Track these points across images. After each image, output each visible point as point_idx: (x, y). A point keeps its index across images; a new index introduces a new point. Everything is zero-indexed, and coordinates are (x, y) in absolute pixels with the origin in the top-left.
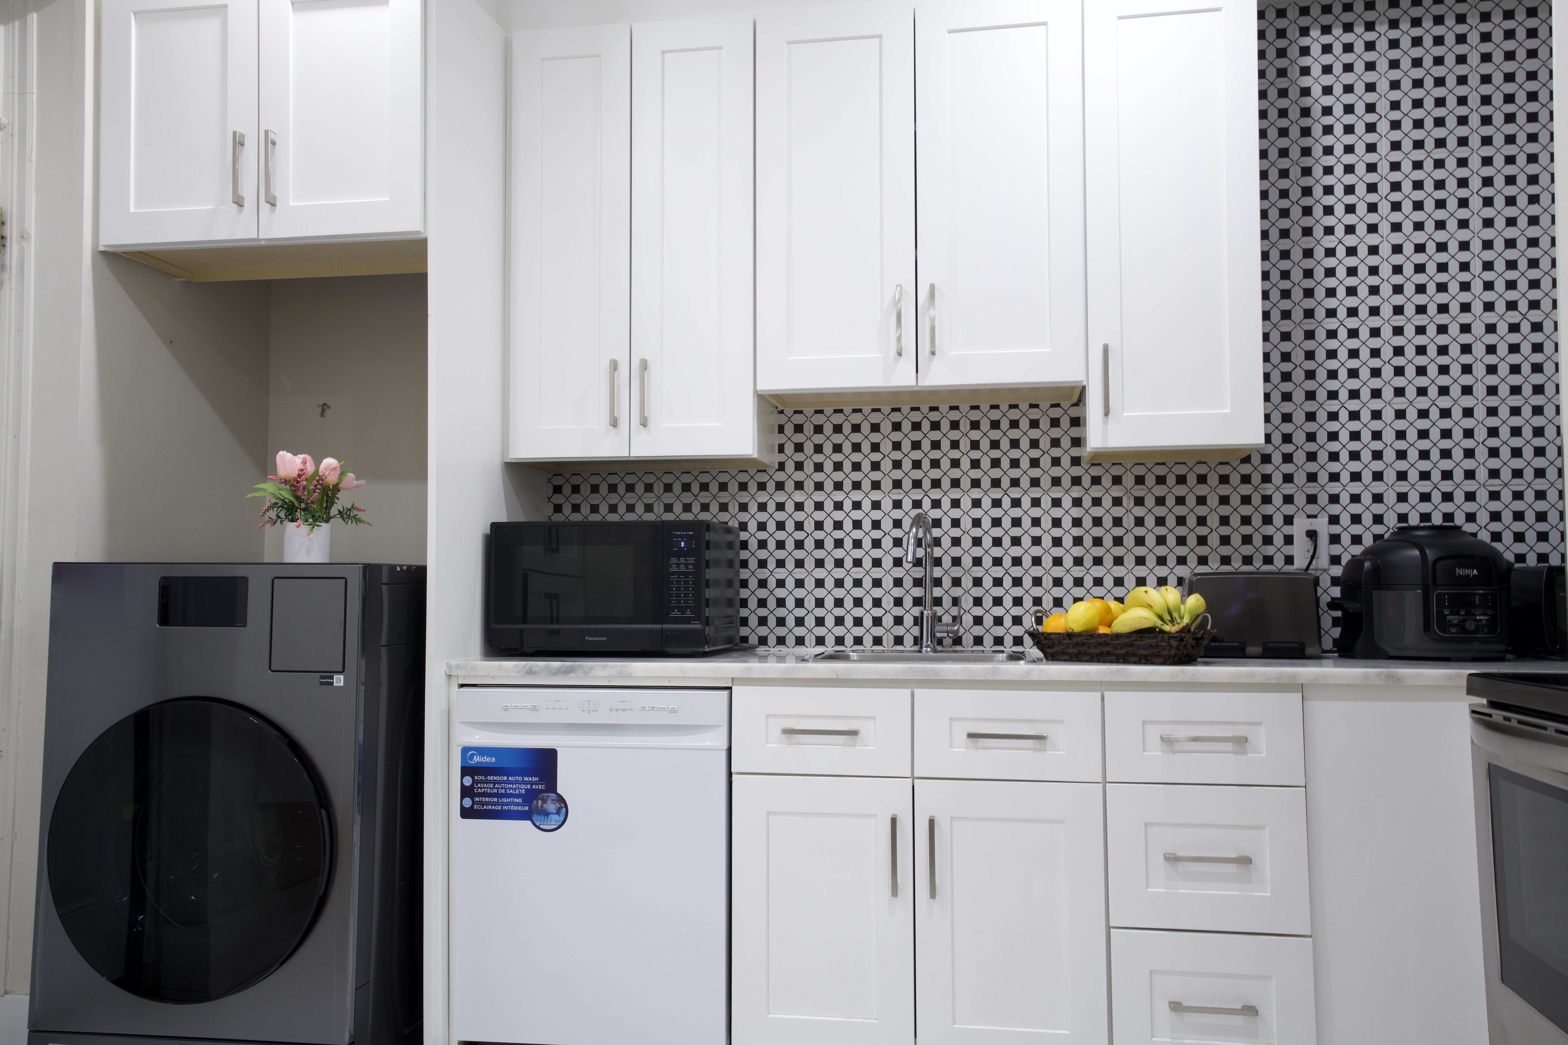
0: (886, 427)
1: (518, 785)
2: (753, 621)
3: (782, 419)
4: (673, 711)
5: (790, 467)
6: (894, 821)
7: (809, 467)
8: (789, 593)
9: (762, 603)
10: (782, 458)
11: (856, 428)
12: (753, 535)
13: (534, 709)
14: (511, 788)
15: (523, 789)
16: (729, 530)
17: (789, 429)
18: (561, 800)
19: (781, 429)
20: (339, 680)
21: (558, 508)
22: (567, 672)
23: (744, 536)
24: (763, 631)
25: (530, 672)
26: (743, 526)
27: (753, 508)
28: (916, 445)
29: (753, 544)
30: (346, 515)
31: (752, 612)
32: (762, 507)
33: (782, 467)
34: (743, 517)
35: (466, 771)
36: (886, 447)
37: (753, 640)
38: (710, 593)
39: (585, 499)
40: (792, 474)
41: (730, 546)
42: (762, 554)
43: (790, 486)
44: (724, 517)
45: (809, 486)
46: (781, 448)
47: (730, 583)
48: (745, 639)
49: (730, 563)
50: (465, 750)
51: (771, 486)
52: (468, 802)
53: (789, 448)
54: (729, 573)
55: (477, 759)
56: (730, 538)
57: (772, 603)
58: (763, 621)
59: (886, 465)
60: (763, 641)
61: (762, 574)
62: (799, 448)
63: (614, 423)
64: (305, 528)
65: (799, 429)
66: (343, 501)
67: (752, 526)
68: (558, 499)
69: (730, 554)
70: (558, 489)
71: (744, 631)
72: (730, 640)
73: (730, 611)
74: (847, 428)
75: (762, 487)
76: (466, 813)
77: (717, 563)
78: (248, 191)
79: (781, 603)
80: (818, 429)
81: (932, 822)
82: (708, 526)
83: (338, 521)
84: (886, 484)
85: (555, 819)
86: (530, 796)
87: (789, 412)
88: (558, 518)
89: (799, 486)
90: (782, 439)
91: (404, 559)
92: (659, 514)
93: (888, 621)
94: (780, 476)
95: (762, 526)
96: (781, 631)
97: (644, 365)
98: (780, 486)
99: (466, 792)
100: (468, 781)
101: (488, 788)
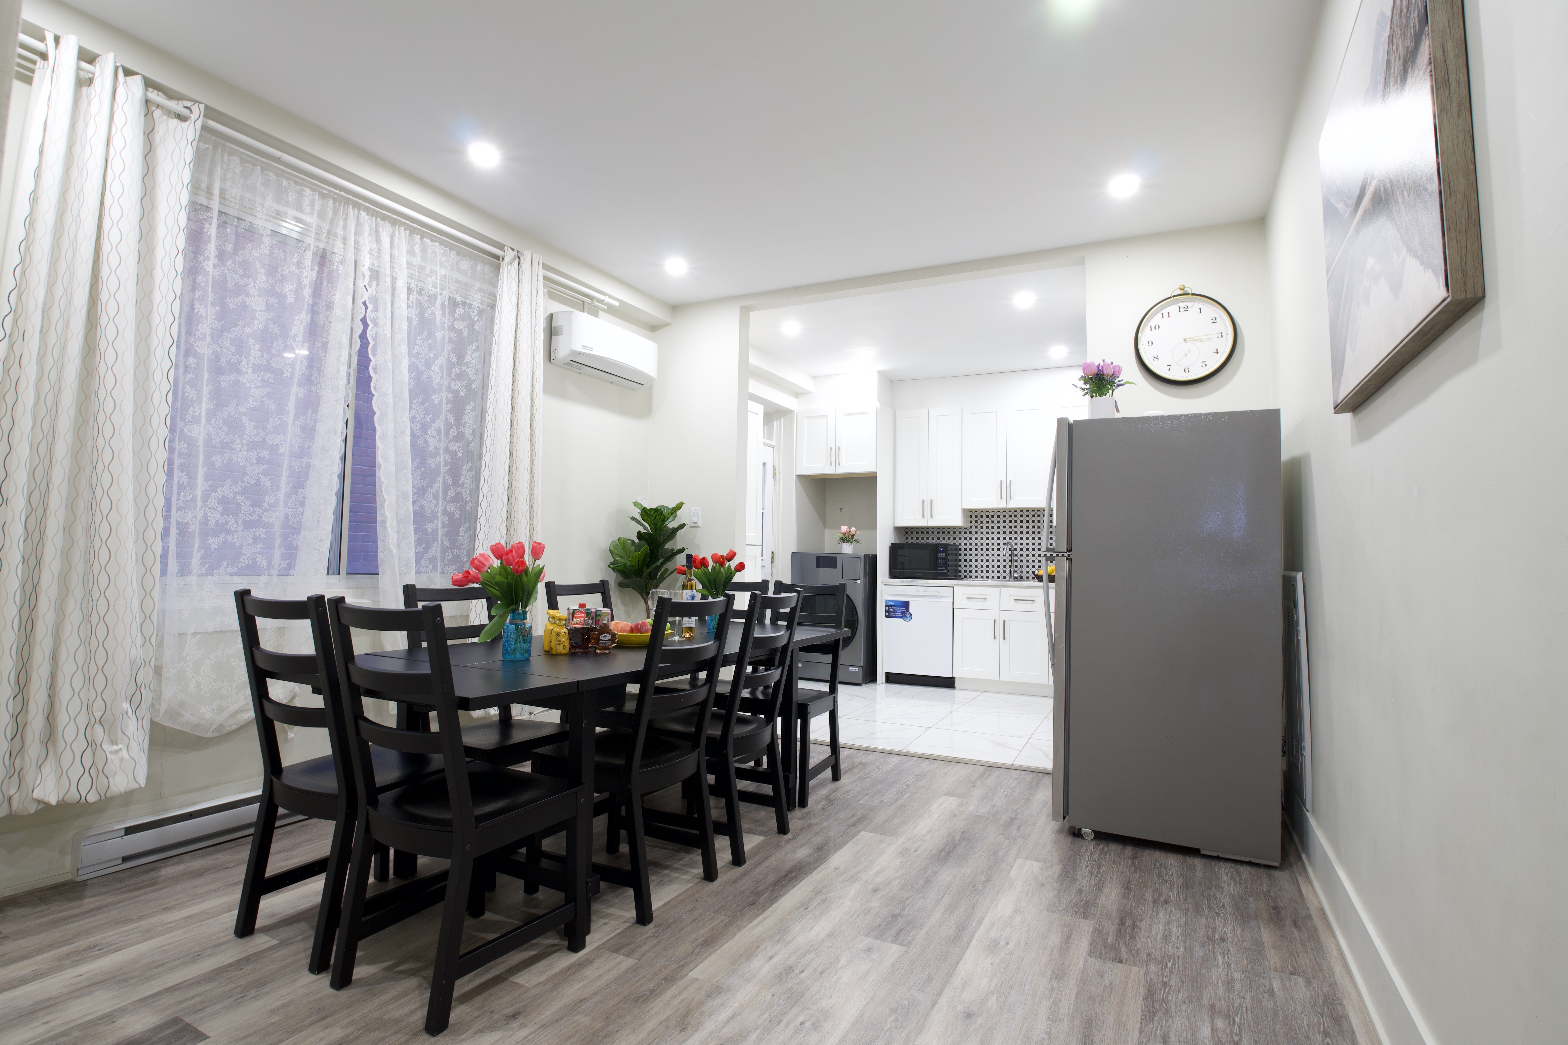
0: (1002, 516)
1: (900, 610)
2: (963, 571)
3: (971, 514)
4: (939, 592)
5: (974, 527)
6: (995, 621)
7: (979, 527)
8: (973, 563)
9: (965, 566)
10: (971, 524)
11: (993, 516)
12: (962, 547)
13: (904, 591)
14: (898, 611)
15: (901, 611)
16: (956, 545)
17: (973, 516)
18: (910, 614)
19: (971, 516)
20: (859, 582)
21: (907, 538)
22: (912, 582)
23: (960, 547)
24: (965, 574)
25: (903, 582)
26: (960, 544)
27: (963, 539)
28: (1010, 522)
29: (963, 549)
30: (857, 542)
31: (962, 569)
32: (966, 539)
33: (971, 527)
34: (960, 541)
35: (887, 606)
36: (1002, 522)
37: (963, 576)
38: (949, 563)
39: (915, 536)
40: (974, 530)
41: (956, 550)
42: (965, 552)
43: (973, 533)
44: (954, 541)
45: (979, 533)
46: (971, 522)
47: (956, 560)
48: (960, 576)
49: (956, 555)
50: (886, 601)
51: (968, 533)
52: (887, 614)
53: (973, 522)
54: (956, 557)
55: (889, 603)
56: (956, 547)
57: (968, 566)
58: (966, 571)
59: (1002, 527)
60: (966, 577)
61: (965, 558)
62: (976, 522)
63: (924, 516)
64: (848, 545)
65: (976, 516)
66: (855, 538)
67: (963, 544)
68: (907, 536)
69: (956, 552)
70: (907, 533)
71: (960, 574)
72: (956, 576)
73: (956, 568)
74: (990, 517)
75: (965, 533)
76: (887, 616)
77: (952, 554)
78: (833, 461)
79: (971, 566)
80: (982, 517)
81: (1004, 621)
82: (949, 544)
83: (854, 543)
84: (1002, 533)
85: (909, 618)
86: (903, 613)
87: (973, 512)
88: (907, 541)
89: (976, 533)
90: (971, 519)
91: (871, 553)
92: (936, 541)
93: (1002, 572)
94: (971, 530)
95: (965, 544)
96: (971, 574)
97: (932, 501)
98: (971, 533)
99: (887, 611)
100: (887, 608)
101: (892, 610)
